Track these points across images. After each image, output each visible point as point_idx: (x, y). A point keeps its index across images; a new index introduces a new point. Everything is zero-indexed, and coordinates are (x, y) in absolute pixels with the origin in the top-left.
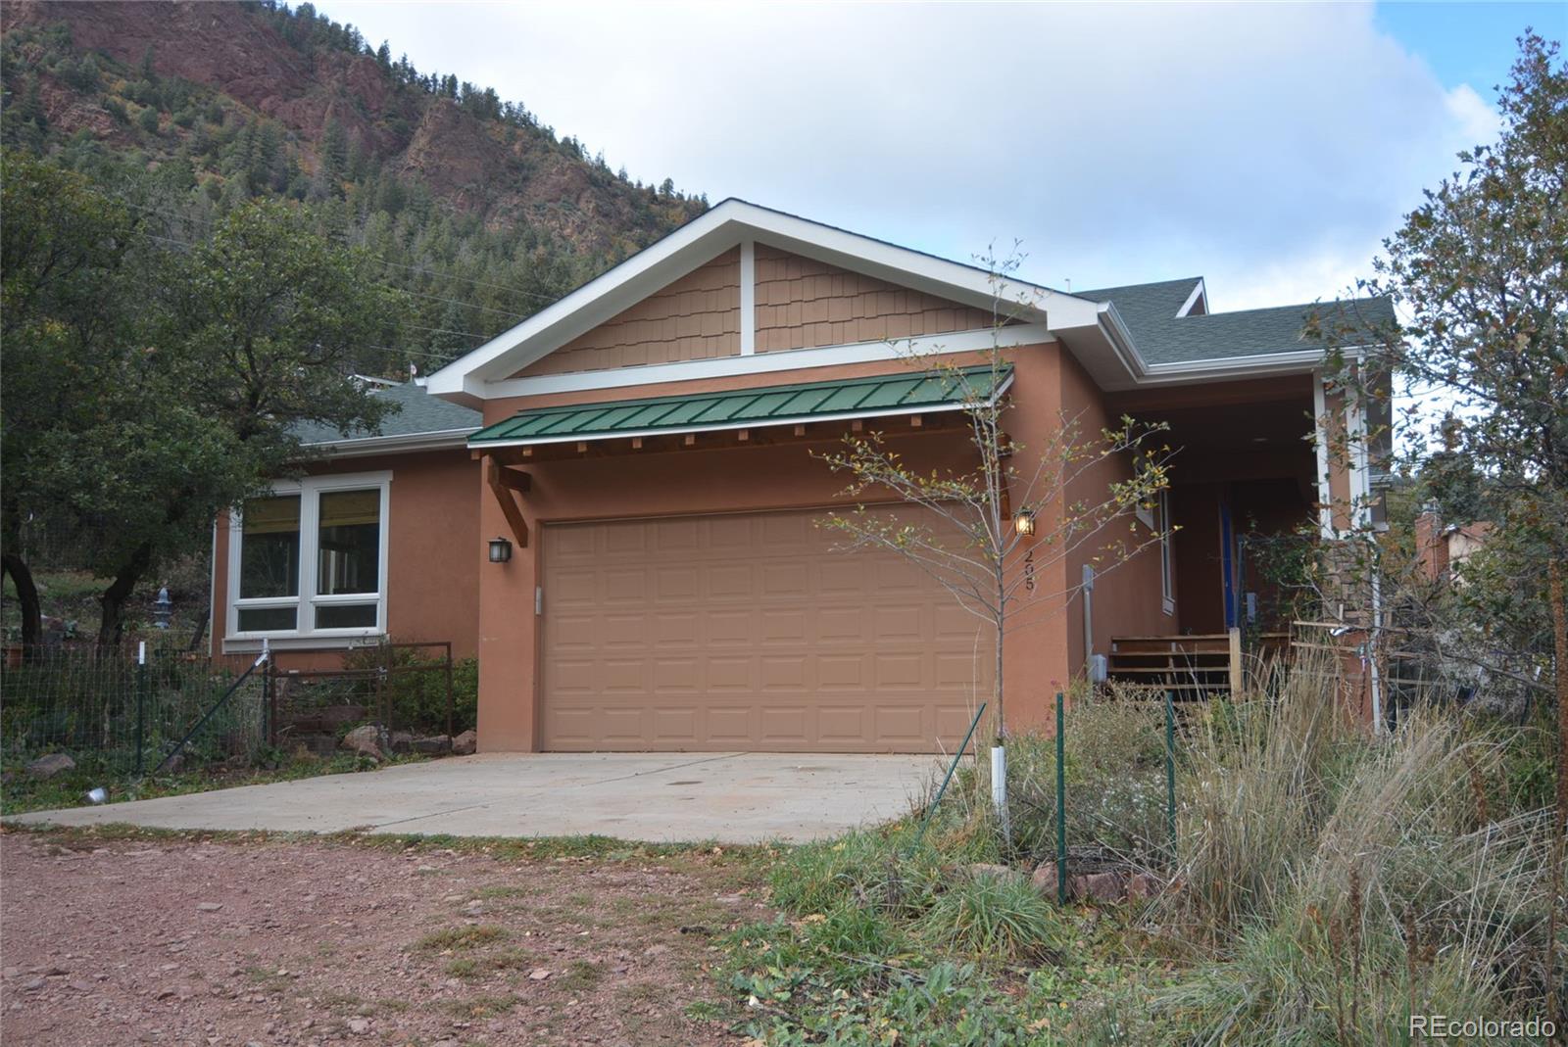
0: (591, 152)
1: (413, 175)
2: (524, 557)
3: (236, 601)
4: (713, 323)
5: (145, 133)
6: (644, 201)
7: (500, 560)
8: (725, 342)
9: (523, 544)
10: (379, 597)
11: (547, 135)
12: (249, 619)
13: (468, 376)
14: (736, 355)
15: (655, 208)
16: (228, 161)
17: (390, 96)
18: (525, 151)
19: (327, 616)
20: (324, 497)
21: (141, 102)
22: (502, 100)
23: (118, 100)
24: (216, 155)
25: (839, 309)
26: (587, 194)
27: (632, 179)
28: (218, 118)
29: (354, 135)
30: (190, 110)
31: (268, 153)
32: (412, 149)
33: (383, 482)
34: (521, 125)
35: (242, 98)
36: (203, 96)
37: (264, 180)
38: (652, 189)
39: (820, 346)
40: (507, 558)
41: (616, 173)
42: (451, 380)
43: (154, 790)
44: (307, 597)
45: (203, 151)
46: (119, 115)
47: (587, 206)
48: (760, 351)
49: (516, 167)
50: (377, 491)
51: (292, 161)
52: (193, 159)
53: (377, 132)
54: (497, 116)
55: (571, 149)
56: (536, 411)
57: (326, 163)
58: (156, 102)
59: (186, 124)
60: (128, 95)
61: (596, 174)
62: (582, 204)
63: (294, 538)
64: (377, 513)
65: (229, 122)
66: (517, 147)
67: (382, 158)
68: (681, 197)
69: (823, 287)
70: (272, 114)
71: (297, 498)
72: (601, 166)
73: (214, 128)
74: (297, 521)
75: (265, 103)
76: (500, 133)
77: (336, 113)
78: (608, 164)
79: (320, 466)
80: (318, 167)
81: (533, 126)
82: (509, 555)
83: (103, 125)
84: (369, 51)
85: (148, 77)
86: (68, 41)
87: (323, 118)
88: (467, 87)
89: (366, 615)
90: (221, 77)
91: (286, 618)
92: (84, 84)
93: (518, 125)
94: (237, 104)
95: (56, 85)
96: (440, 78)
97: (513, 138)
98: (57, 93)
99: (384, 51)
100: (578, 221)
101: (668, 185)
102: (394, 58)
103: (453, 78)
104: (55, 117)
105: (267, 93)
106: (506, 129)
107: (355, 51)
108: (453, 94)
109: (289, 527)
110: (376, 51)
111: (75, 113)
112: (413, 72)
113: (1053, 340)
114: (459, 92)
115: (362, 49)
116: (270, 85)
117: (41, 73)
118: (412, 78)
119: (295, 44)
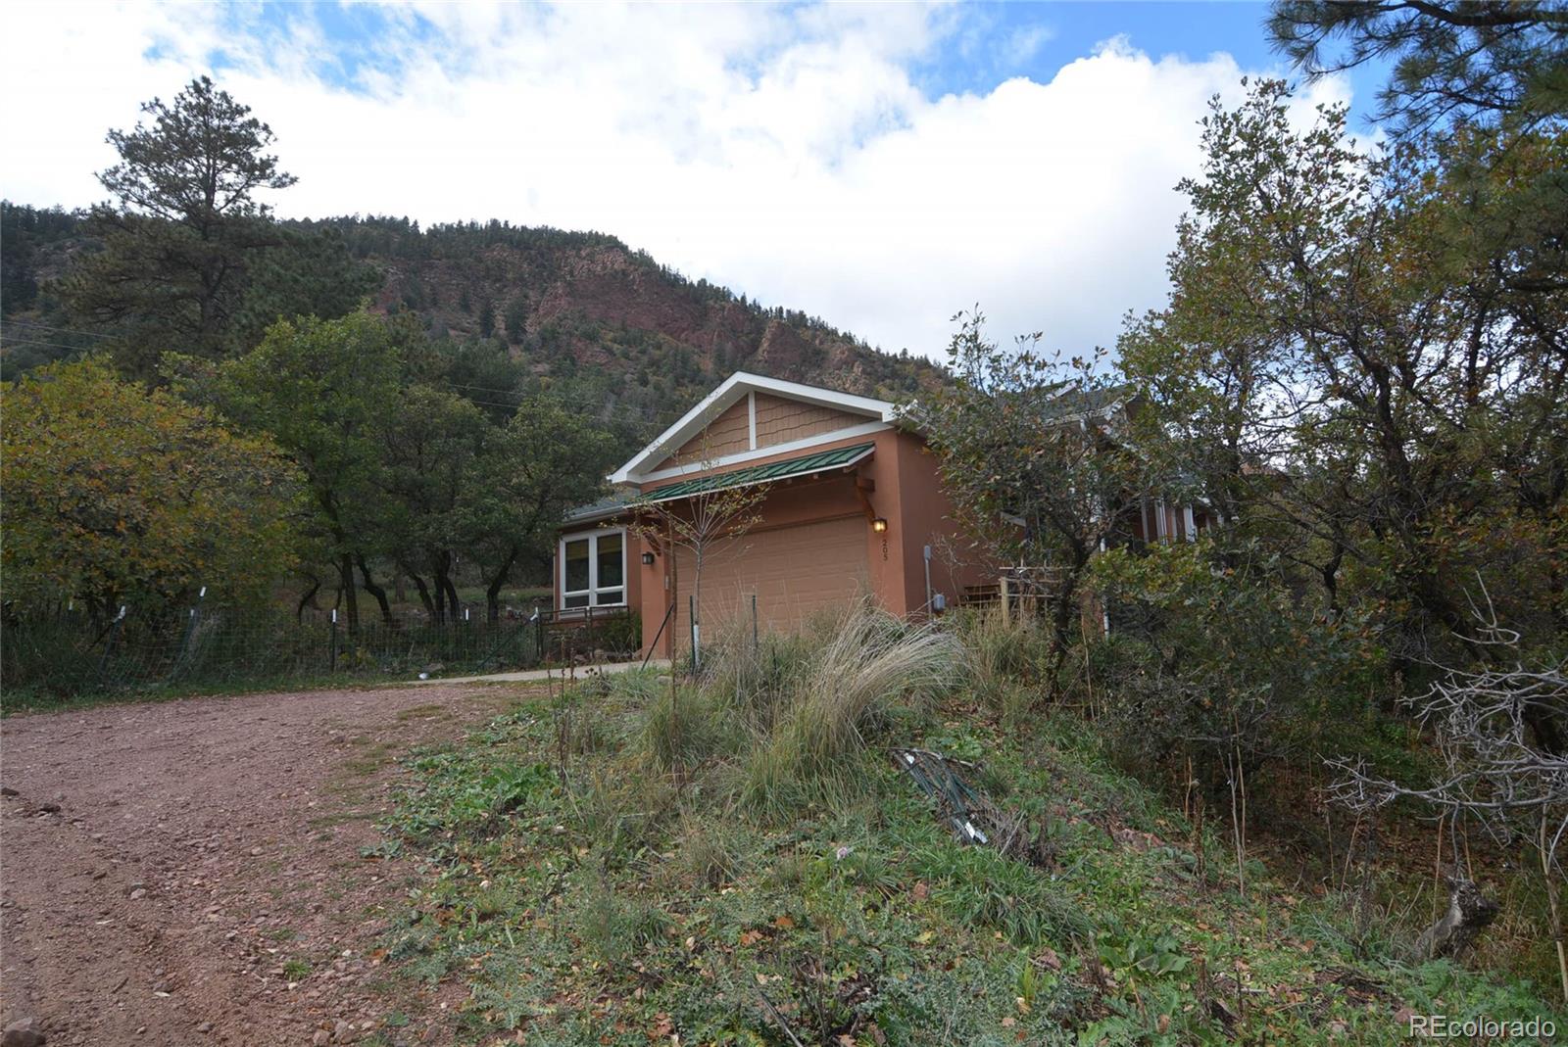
0: (859, 339)
1: (761, 364)
2: (660, 561)
3: (564, 593)
4: (737, 436)
5: (623, 359)
6: (891, 363)
7: (647, 563)
8: (742, 444)
9: (659, 555)
10: (623, 588)
11: (834, 332)
12: (570, 602)
13: (629, 472)
14: (748, 450)
15: (897, 366)
16: (664, 369)
17: (747, 323)
18: (821, 343)
19: (602, 598)
20: (599, 539)
21: (621, 344)
22: (808, 317)
23: (609, 343)
24: (658, 367)
25: (793, 422)
26: (857, 364)
27: (883, 351)
28: (659, 347)
29: (729, 346)
30: (645, 344)
31: (685, 361)
32: (760, 350)
33: (622, 530)
34: (820, 328)
35: (671, 335)
36: (651, 336)
37: (683, 377)
38: (895, 356)
39: (786, 441)
40: (652, 561)
41: (874, 349)
42: (620, 476)
44: (594, 590)
45: (652, 365)
46: (610, 351)
47: (858, 369)
48: (759, 447)
49: (817, 352)
50: (620, 535)
51: (698, 365)
52: (647, 371)
53: (742, 343)
54: (806, 326)
55: (848, 338)
57: (715, 364)
58: (628, 343)
59: (643, 352)
60: (614, 341)
61: (862, 351)
62: (855, 369)
63: (586, 560)
64: (621, 546)
65: (665, 348)
66: (817, 342)
67: (744, 357)
68: (912, 358)
69: (786, 411)
70: (687, 341)
71: (587, 540)
72: (866, 347)
73: (658, 352)
74: (588, 553)
75: (683, 336)
76: (807, 335)
77: (719, 336)
78: (869, 344)
79: (591, 525)
80: (711, 366)
81: (826, 328)
82: (653, 561)
83: (602, 359)
84: (736, 299)
85: (623, 329)
86: (584, 316)
87: (712, 339)
88: (789, 312)
89: (617, 596)
90: (660, 325)
91: (585, 600)
92: (592, 337)
93: (817, 330)
94: (668, 338)
95: (579, 340)
96: (774, 309)
97: (815, 337)
98: (579, 344)
99: (743, 298)
100: (852, 377)
101: (905, 352)
102: (749, 301)
103: (781, 308)
104: (579, 357)
105: (684, 330)
106: (810, 332)
107: (728, 301)
108: (781, 317)
109: (583, 556)
110: (739, 298)
111: (589, 353)
112: (759, 308)
113: (890, 427)
114: (785, 315)
115: (732, 299)
116: (685, 325)
117: (571, 335)
118: (759, 312)
119: (697, 302)
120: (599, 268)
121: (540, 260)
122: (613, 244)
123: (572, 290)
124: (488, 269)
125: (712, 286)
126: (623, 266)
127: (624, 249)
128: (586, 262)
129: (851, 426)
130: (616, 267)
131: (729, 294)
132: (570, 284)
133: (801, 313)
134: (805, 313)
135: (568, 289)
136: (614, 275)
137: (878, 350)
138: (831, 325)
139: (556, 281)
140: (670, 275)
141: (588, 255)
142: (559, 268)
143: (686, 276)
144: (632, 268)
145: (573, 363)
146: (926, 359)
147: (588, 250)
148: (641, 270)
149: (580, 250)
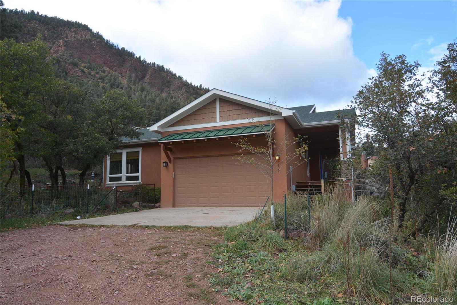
0: (184, 79)
1: (146, 84)
2: (170, 165)
3: (108, 175)
5: (89, 75)
6: (196, 89)
7: (165, 166)
8: (213, 119)
9: (170, 163)
10: (139, 174)
11: (175, 75)
12: (111, 179)
13: (159, 126)
14: (216, 122)
15: (198, 90)
16: (106, 81)
17: (141, 67)
18: (170, 78)
19: (128, 178)
20: (127, 153)
21: (88, 68)
22: (165, 68)
23: (83, 68)
24: (104, 80)
25: (237, 112)
26: (183, 88)
27: (193, 84)
28: (104, 72)
29: (133, 75)
30: (98, 70)
31: (115, 79)
32: (146, 78)
33: (140, 150)
34: (169, 73)
35: (109, 68)
36: (101, 67)
37: (114, 85)
38: (197, 86)
40: (167, 166)
41: (190, 83)
42: (154, 128)
43: (91, 216)
44: (124, 174)
45: (101, 79)
46: (83, 71)
47: (184, 90)
48: (221, 121)
49: (168, 82)
50: (139, 152)
51: (120, 81)
52: (99, 81)
53: (138, 75)
54: (164, 71)
55: (180, 78)
56: (173, 134)
58: (91, 69)
59: (97, 73)
60: (85, 67)
62: (182, 90)
64: (139, 156)
65: (106, 73)
66: (168, 78)
67: (139, 80)
68: (204, 88)
69: (234, 107)
70: (116, 71)
71: (122, 153)
72: (186, 82)
73: (103, 74)
74: (122, 158)
75: (114, 68)
77: (129, 70)
78: (188, 81)
79: (126, 146)
80: (126, 82)
81: (172, 73)
83: (79, 74)
84: (137, 57)
85: (89, 63)
86: (72, 56)
87: (127, 72)
88: (158, 65)
89: (136, 178)
90: (105, 63)
91: (119, 179)
92: (75, 65)
93: (168, 73)
94: (108, 69)
95: (69, 65)
96: (152, 63)
97: (168, 76)
98: (69, 67)
99: (140, 57)
100: (181, 93)
101: (201, 86)
102: (142, 59)
103: (155, 63)
104: (69, 72)
105: (115, 66)
106: (166, 74)
107: (134, 57)
108: (155, 66)
109: (120, 160)
110: (138, 57)
111: (73, 71)
112: (146, 62)
113: (283, 118)
114: (156, 66)
115: (135, 57)
116: (115, 64)
117: (66, 62)
118: (146, 63)
119: (121, 56)
120: (79, 37)
121: (53, 30)
122: (85, 28)
123: (67, 45)
124: (29, 31)
125: (127, 51)
126: (90, 38)
127: (90, 30)
128: (73, 34)
129: (265, 116)
130: (87, 37)
131: (134, 55)
132: (66, 41)
133: (163, 66)
134: (164, 66)
135: (65, 44)
136: (86, 41)
137: (191, 84)
138: (174, 72)
139: (60, 39)
140: (109, 44)
141: (74, 31)
142: (61, 34)
143: (116, 45)
144: (94, 39)
145: (66, 73)
146: (209, 89)
147: (75, 29)
148: (98, 40)
149: (71, 28)
